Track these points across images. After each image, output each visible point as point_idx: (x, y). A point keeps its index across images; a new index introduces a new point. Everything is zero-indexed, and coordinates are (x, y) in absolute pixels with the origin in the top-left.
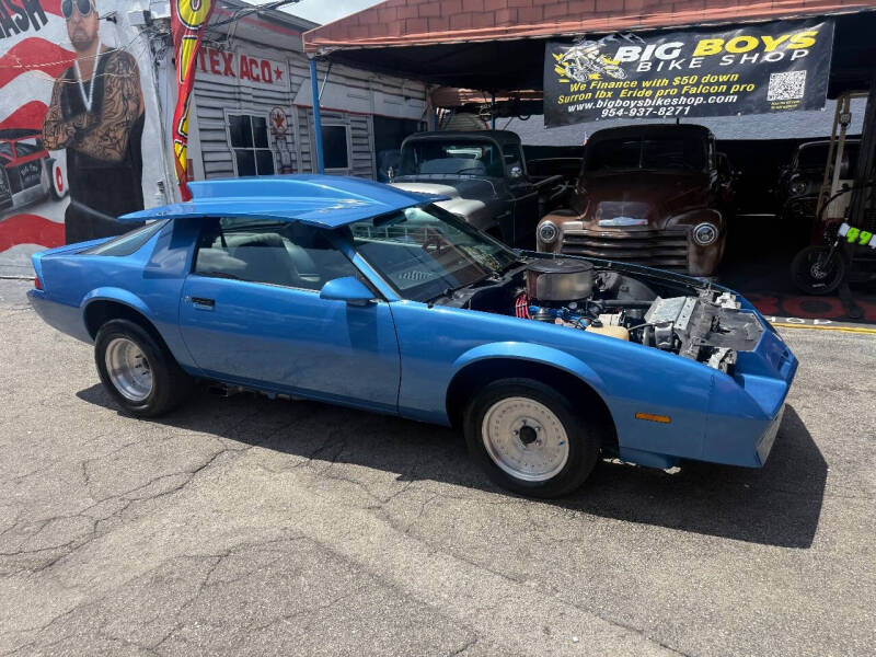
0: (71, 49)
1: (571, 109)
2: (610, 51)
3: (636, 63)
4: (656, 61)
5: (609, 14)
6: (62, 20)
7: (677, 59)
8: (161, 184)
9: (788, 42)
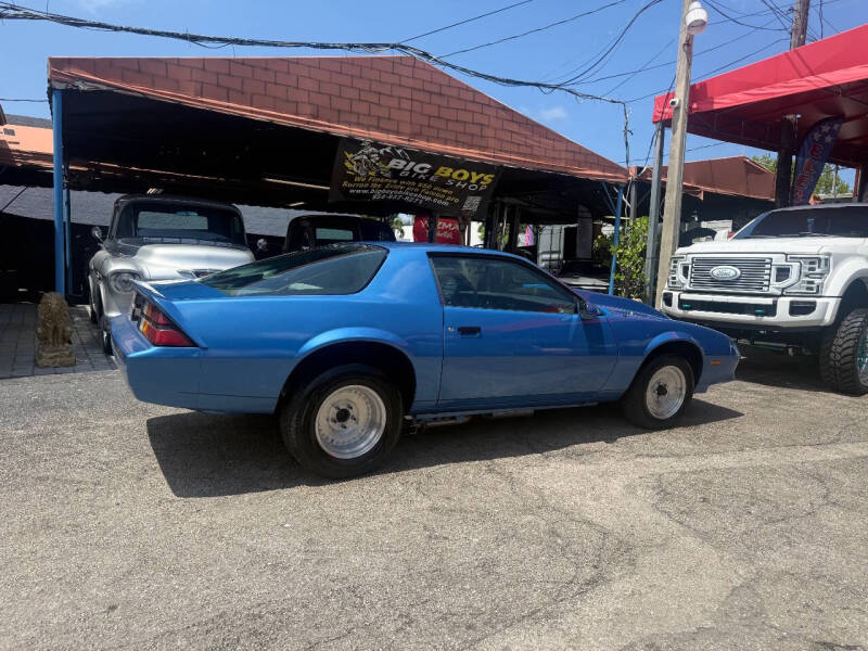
9: (482, 179)
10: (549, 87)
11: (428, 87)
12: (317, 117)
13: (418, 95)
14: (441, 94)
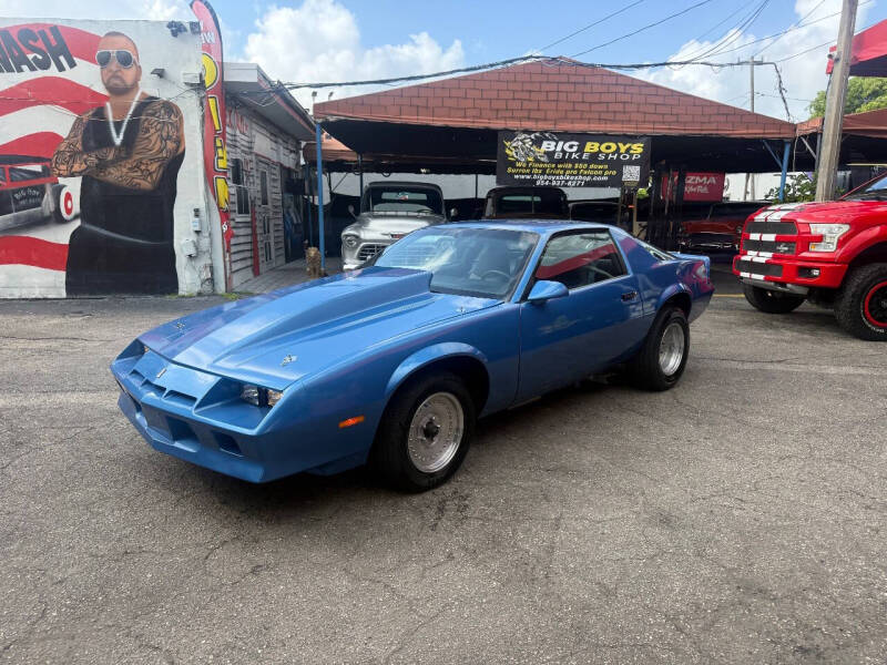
0: (105, 92)
1: (516, 177)
2: (538, 142)
3: (554, 152)
4: (563, 151)
5: (537, 120)
6: (97, 68)
7: (576, 152)
8: (197, 211)
9: (630, 148)
10: (681, 63)
11: (573, 79)
12: (480, 118)
13: (562, 88)
14: (585, 83)
